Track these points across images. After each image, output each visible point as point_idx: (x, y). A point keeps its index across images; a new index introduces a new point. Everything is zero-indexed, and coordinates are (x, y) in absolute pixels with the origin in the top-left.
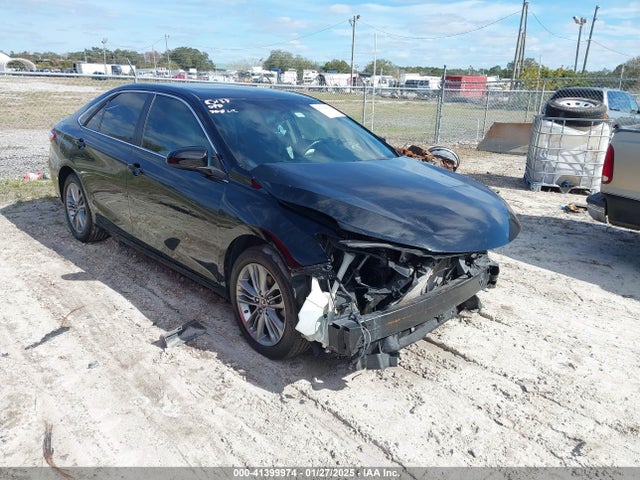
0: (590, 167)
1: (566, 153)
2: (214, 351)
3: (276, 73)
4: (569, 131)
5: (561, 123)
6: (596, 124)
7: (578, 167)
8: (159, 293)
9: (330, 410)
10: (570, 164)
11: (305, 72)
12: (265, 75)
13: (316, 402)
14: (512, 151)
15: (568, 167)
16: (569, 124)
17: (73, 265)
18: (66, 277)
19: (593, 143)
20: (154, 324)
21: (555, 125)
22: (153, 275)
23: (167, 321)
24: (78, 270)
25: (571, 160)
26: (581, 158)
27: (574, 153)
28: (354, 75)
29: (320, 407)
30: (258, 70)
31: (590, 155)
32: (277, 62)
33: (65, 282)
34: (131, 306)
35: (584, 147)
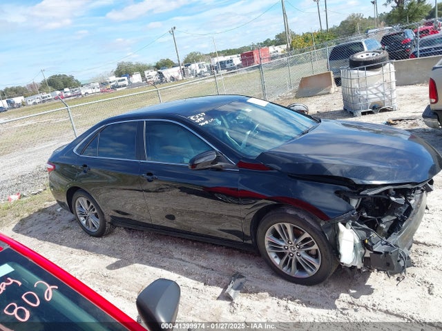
0: (388, 93)
1: (370, 88)
2: (264, 291)
3: (126, 78)
4: (369, 73)
5: (363, 69)
6: (385, 64)
7: (380, 95)
8: (187, 259)
9: (380, 310)
10: (375, 94)
11: (146, 72)
12: (119, 81)
13: (366, 307)
14: (320, 93)
15: (375, 96)
16: (368, 69)
17: (107, 257)
18: (110, 267)
19: (386, 77)
20: (205, 284)
21: (360, 71)
22: (171, 247)
23: (213, 279)
24: (114, 260)
25: (375, 91)
26: (381, 89)
27: (376, 86)
28: (182, 67)
29: (371, 310)
30: (113, 78)
31: (386, 86)
32: (123, 70)
33: (113, 272)
34: (178, 276)
35: (381, 81)
